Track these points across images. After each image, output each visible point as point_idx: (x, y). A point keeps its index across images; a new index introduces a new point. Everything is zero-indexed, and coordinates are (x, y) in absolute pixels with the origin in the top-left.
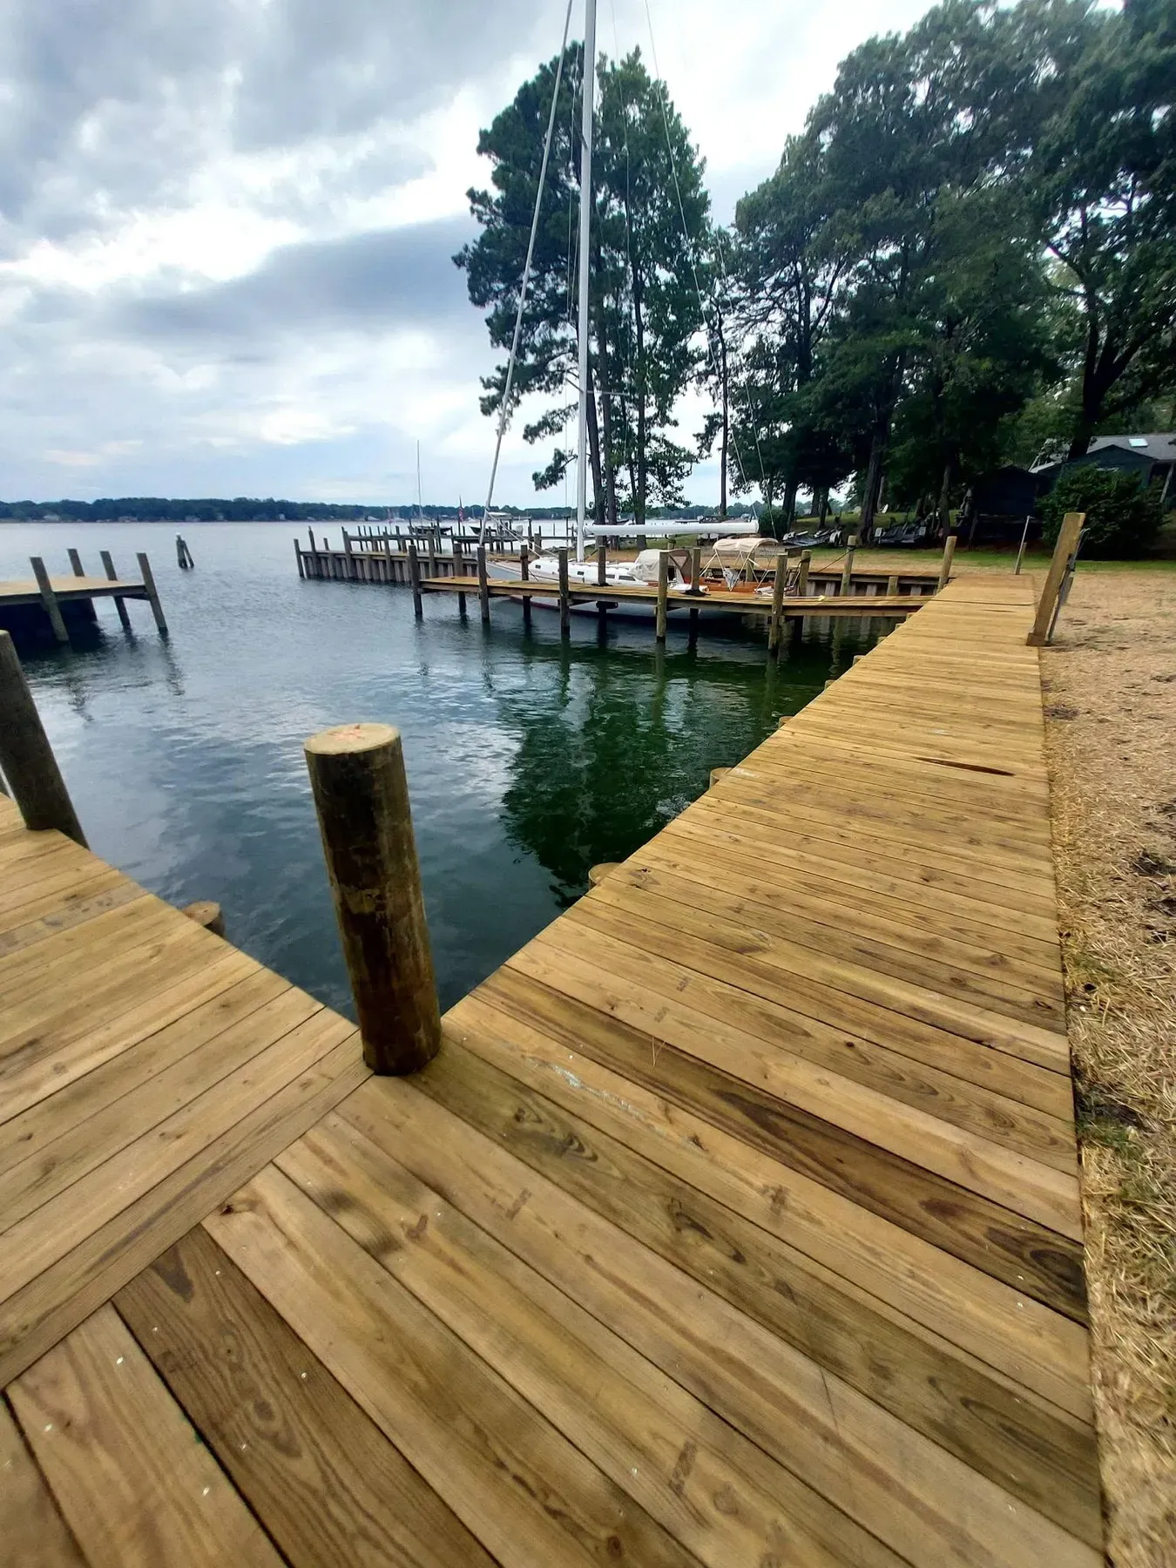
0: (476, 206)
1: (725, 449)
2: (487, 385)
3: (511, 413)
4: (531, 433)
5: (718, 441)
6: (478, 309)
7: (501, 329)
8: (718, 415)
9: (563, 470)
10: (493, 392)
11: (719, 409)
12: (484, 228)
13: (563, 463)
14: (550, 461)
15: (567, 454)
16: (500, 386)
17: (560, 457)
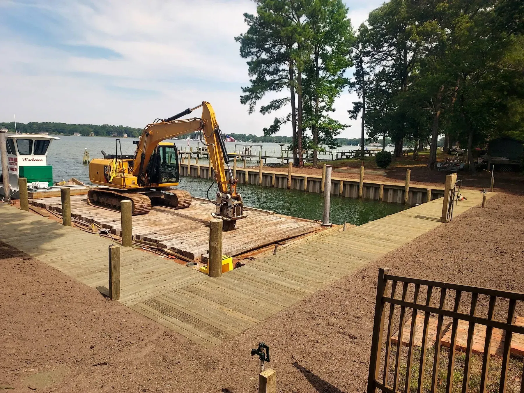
0: (247, 19)
1: (363, 118)
2: (245, 91)
3: (255, 103)
4: (264, 110)
5: (360, 114)
6: (244, 59)
7: (254, 67)
8: (360, 103)
9: (278, 127)
10: (247, 93)
11: (361, 100)
12: (249, 27)
13: (279, 124)
14: (272, 123)
15: (281, 120)
16: (251, 90)
17: (277, 121)
